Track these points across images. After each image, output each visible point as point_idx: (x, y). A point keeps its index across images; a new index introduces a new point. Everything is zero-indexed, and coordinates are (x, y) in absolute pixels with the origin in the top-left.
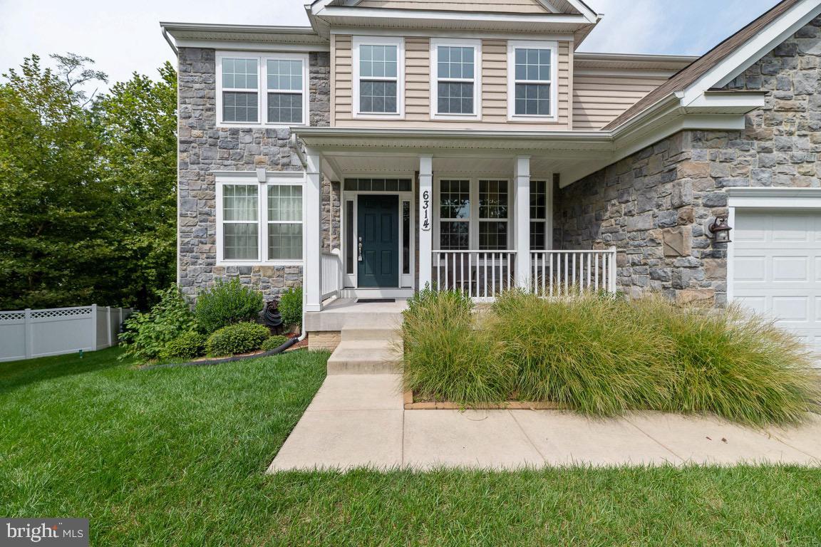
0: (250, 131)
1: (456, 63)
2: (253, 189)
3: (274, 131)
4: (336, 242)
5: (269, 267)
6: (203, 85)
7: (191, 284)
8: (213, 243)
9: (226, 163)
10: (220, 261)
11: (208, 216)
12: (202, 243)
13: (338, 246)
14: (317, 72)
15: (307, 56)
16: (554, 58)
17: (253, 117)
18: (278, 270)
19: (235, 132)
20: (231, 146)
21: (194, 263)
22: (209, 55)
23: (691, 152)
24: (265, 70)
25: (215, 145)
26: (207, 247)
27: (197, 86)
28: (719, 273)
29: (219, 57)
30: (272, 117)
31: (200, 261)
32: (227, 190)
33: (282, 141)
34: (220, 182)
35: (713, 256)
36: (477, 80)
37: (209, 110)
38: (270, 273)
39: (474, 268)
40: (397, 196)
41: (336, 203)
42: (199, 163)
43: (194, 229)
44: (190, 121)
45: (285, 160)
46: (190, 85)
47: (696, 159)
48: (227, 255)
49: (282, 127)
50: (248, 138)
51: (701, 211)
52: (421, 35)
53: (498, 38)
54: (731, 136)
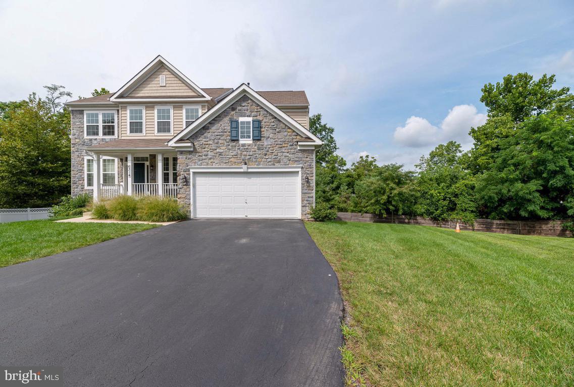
0: (96, 139)
1: (164, 115)
3: (105, 139)
8: (84, 180)
10: (86, 187)
11: (82, 171)
12: (80, 180)
13: (123, 181)
15: (117, 111)
16: (200, 111)
17: (97, 134)
19: (91, 140)
20: (89, 145)
21: (77, 188)
22: (82, 112)
24: (101, 116)
25: (84, 145)
26: (81, 182)
27: (77, 123)
28: (188, 190)
29: (85, 112)
30: (104, 134)
31: (79, 187)
32: (88, 161)
34: (86, 158)
35: (185, 185)
36: (171, 120)
37: (82, 132)
39: (172, 189)
40: (144, 163)
42: (78, 152)
43: (77, 175)
44: (75, 136)
49: (108, 137)
50: (95, 142)
51: (183, 173)
52: (150, 105)
53: (178, 105)
54: (190, 152)
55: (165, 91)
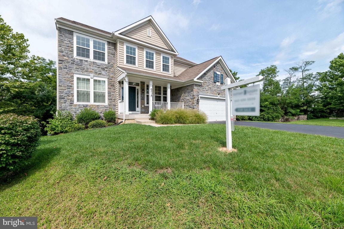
0: (87, 61)
1: (150, 56)
2: (88, 80)
3: (96, 63)
4: (120, 98)
5: (94, 105)
6: (69, 42)
7: (64, 110)
8: (73, 96)
9: (78, 70)
10: (75, 102)
11: (71, 87)
12: (68, 96)
14: (110, 48)
15: (107, 42)
16: (170, 59)
17: (88, 56)
18: (97, 106)
19: (81, 61)
20: (80, 65)
21: (65, 103)
22: (71, 33)
23: (195, 87)
24: (92, 42)
25: (74, 63)
26: (71, 97)
27: (66, 42)
28: (198, 107)
29: (75, 34)
30: (95, 58)
31: (67, 102)
32: (78, 79)
33: (99, 66)
34: (76, 76)
35: (198, 104)
36: (154, 61)
37: (71, 51)
38: (94, 107)
40: (135, 87)
41: (120, 87)
42: (67, 69)
43: (65, 91)
44: (64, 53)
45: (100, 72)
46: (63, 41)
47: (195, 88)
48: (78, 100)
49: (98, 62)
50: (86, 63)
51: (196, 97)
52: (142, 47)
53: (159, 52)
54: (199, 86)
55: (151, 41)
